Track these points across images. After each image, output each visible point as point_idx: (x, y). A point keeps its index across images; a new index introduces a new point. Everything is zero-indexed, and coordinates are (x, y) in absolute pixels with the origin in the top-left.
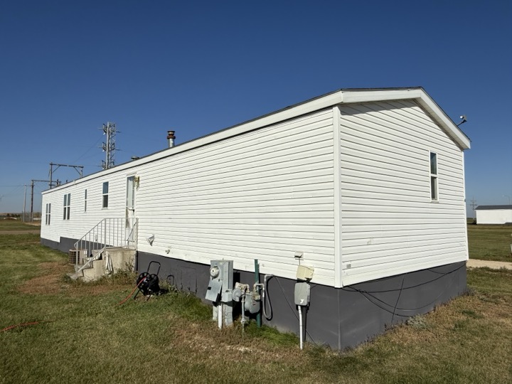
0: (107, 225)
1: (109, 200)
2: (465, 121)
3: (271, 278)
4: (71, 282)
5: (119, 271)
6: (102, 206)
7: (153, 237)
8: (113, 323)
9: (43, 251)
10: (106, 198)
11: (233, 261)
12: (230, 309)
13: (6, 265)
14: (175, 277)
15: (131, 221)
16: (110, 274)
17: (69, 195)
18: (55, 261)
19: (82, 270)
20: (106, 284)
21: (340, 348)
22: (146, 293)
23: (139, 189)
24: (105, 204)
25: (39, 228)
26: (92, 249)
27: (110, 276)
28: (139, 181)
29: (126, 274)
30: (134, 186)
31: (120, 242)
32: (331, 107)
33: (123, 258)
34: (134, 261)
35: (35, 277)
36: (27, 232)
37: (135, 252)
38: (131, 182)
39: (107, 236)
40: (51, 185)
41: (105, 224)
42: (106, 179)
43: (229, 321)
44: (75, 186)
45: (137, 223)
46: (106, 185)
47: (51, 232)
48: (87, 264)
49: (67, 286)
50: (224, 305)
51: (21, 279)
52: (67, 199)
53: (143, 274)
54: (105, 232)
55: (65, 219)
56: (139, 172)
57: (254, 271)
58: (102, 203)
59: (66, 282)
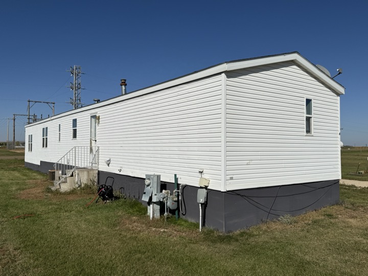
0: (77, 152)
1: (77, 132)
2: (340, 73)
3: (185, 186)
4: (52, 192)
5: (86, 185)
6: (72, 137)
7: (109, 160)
8: (81, 216)
9: (27, 171)
10: (75, 131)
11: (160, 176)
12: (158, 207)
13: (3, 181)
14: (125, 189)
15: (94, 148)
16: (79, 187)
17: (47, 128)
18: (38, 179)
19: (60, 184)
20: (76, 193)
21: (224, 231)
22: (104, 199)
23: (100, 125)
24: (75, 136)
25: (23, 154)
26: (66, 169)
27: (79, 188)
28: (99, 119)
29: (90, 188)
30: (96, 123)
31: (86, 164)
32: (220, 73)
33: (88, 176)
34: (97, 178)
35: (26, 189)
36: (13, 157)
37: (97, 172)
38: (93, 120)
39: (77, 160)
40: (29, 119)
41: (75, 150)
42: (74, 117)
43: (157, 215)
44: (51, 122)
45: (98, 150)
46: (75, 121)
47: (33, 157)
48: (62, 180)
49: (49, 194)
50: (154, 205)
51: (17, 190)
52: (45, 131)
53: (102, 186)
54: (75, 157)
55: (43, 146)
56: (99, 112)
57: (174, 182)
58: (72, 135)
59: (49, 192)
